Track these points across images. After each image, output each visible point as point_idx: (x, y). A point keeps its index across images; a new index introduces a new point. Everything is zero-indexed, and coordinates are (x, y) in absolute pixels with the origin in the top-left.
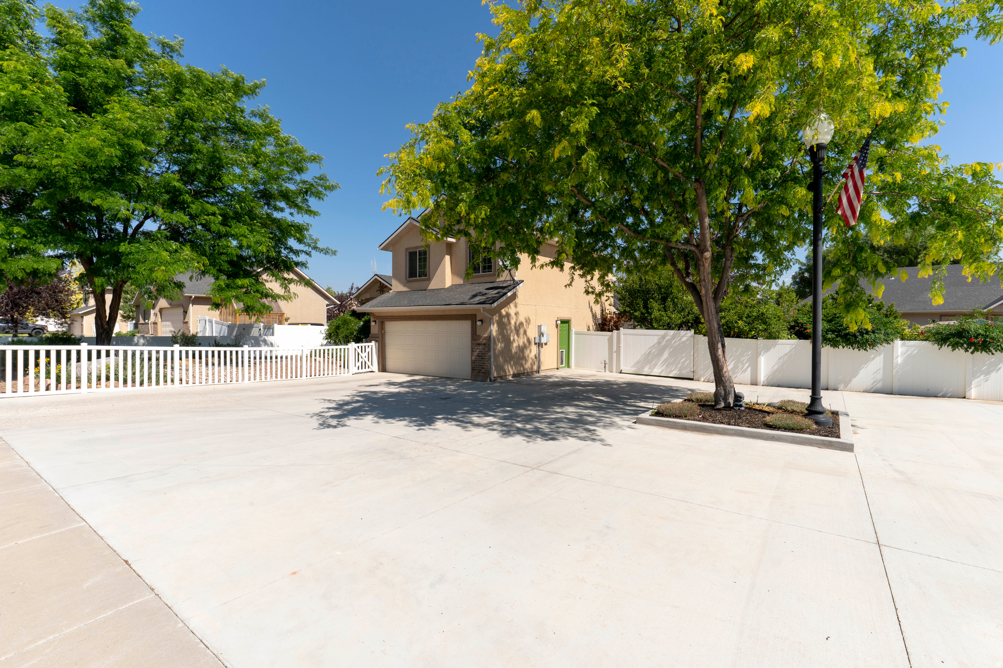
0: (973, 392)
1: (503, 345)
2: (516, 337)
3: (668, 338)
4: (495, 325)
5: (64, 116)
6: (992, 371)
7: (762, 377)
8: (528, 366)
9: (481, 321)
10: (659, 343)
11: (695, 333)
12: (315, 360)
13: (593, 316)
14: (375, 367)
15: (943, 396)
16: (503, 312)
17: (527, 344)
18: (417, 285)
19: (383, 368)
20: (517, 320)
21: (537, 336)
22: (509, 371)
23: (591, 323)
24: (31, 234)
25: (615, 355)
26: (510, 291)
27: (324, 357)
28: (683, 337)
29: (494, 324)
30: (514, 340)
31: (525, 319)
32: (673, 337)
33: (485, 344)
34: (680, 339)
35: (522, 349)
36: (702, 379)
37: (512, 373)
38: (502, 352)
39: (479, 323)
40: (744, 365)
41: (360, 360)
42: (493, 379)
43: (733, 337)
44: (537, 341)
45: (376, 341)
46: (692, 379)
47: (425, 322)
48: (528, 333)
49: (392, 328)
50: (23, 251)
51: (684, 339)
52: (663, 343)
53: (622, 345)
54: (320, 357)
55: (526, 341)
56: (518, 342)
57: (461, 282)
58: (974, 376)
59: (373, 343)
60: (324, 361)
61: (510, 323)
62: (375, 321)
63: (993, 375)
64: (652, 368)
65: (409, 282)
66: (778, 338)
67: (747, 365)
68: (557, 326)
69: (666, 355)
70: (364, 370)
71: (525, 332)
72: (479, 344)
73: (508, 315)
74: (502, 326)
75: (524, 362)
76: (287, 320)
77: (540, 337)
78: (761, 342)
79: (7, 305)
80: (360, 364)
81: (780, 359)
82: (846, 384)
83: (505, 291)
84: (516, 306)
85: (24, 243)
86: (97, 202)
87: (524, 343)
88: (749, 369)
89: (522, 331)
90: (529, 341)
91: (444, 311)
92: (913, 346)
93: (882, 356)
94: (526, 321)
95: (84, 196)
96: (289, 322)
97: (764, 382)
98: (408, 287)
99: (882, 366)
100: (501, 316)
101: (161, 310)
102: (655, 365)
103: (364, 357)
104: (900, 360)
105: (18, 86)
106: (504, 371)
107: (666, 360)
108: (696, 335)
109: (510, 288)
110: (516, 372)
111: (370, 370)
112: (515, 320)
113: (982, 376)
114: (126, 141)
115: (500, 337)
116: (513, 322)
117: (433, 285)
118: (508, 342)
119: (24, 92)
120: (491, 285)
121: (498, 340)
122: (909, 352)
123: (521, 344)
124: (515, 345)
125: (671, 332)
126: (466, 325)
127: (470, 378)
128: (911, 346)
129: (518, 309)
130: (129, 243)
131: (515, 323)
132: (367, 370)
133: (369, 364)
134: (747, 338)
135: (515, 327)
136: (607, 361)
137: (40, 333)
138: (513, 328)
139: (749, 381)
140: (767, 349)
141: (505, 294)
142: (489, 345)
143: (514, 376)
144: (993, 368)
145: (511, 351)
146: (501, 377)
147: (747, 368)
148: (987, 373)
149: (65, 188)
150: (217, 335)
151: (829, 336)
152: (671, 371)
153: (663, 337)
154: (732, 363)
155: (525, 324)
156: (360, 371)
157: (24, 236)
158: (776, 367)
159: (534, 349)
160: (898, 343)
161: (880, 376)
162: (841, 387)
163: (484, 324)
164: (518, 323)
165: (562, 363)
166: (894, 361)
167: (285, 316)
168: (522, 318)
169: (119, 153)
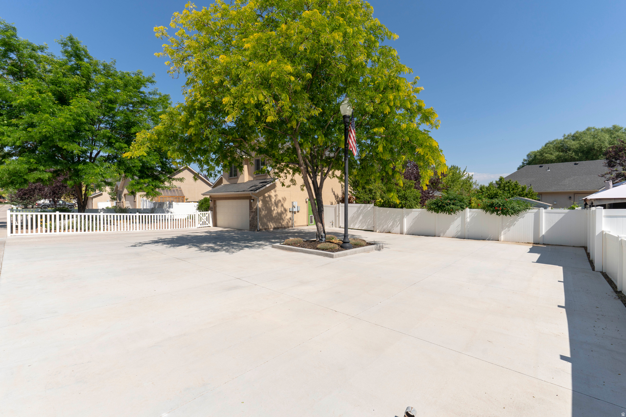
0: (502, 238)
1: (266, 212)
2: (275, 208)
3: (362, 208)
4: (261, 202)
5: (51, 108)
6: (511, 226)
7: (405, 230)
8: (284, 223)
9: (253, 200)
10: (358, 211)
11: (374, 205)
12: (188, 221)
13: (335, 196)
14: (211, 224)
15: (489, 240)
16: (266, 195)
17: (284, 212)
18: (233, 181)
19: (215, 225)
20: (276, 199)
21: (291, 207)
22: (271, 226)
23: (334, 200)
24: (39, 162)
25: (337, 217)
26: (268, 184)
27: (193, 219)
28: (368, 208)
29: (259, 201)
30: (274, 209)
31: (282, 198)
32: (364, 208)
33: (255, 212)
34: (367, 209)
35: (280, 215)
36: (378, 231)
37: (273, 227)
38: (265, 216)
39: (252, 201)
40: (397, 223)
41: (202, 220)
42: (258, 230)
43: (392, 207)
44: (291, 210)
45: (211, 211)
46: (373, 231)
47: (237, 200)
48: (284, 206)
49: (219, 203)
50: (36, 169)
51: (369, 209)
52: (359, 211)
53: (340, 212)
54: (190, 219)
55: (283, 210)
56: (276, 211)
57: (252, 179)
58: (503, 229)
59: (210, 212)
60: (193, 221)
61: (271, 200)
62: (212, 200)
63: (512, 228)
64: (354, 225)
65: (229, 179)
66: (413, 208)
67: (398, 223)
68: (306, 202)
69: (361, 217)
70: (204, 226)
71: (282, 205)
72: (252, 212)
73: (270, 197)
74: (265, 202)
75: (281, 221)
76: (187, 200)
77: (293, 208)
78: (404, 210)
79: (50, 193)
80: (202, 223)
81: (413, 219)
82: (444, 233)
83: (266, 184)
84: (275, 191)
85: (35, 166)
86: (65, 147)
87: (281, 211)
88: (399, 225)
89: (280, 205)
90: (285, 210)
91: (236, 195)
92: (475, 212)
93: (460, 217)
94: (283, 199)
95: (60, 144)
96: (188, 201)
97: (406, 232)
98: (229, 182)
99: (460, 223)
100: (265, 197)
101: (125, 195)
102: (356, 223)
103: (204, 219)
104: (468, 220)
105: (30, 97)
106: (268, 226)
107: (361, 220)
108: (375, 207)
109: (269, 182)
110: (276, 226)
111: (208, 226)
112: (274, 199)
113: (507, 228)
114: (78, 118)
115: (264, 208)
116: (273, 200)
117: (239, 181)
118: (270, 211)
119: (33, 99)
120: (263, 181)
121: (263, 210)
122: (473, 215)
123: (279, 211)
124: (275, 212)
125: (363, 205)
126: (247, 202)
127: (249, 229)
128: (474, 212)
129: (277, 193)
130: (83, 165)
131: (275, 201)
132: (206, 225)
133: (208, 223)
134: (398, 208)
135: (275, 203)
136: (334, 222)
137: (72, 207)
138: (273, 203)
139: (399, 232)
140: (408, 214)
141: (265, 185)
142: (257, 212)
143: (274, 228)
144: (512, 223)
145: (272, 215)
146: (265, 229)
147: (399, 224)
148: (509, 227)
149: (53, 141)
150: (149, 208)
151: (432, 207)
152: (363, 227)
153: (360, 208)
154: (392, 222)
155: (282, 201)
156: (202, 226)
157: (36, 163)
158: (412, 224)
159: (289, 215)
160: (468, 210)
161: (459, 229)
162: (442, 235)
163: (255, 201)
164: (277, 200)
165: (311, 222)
166: (466, 220)
167: (186, 198)
168: (280, 198)
169: (74, 124)
